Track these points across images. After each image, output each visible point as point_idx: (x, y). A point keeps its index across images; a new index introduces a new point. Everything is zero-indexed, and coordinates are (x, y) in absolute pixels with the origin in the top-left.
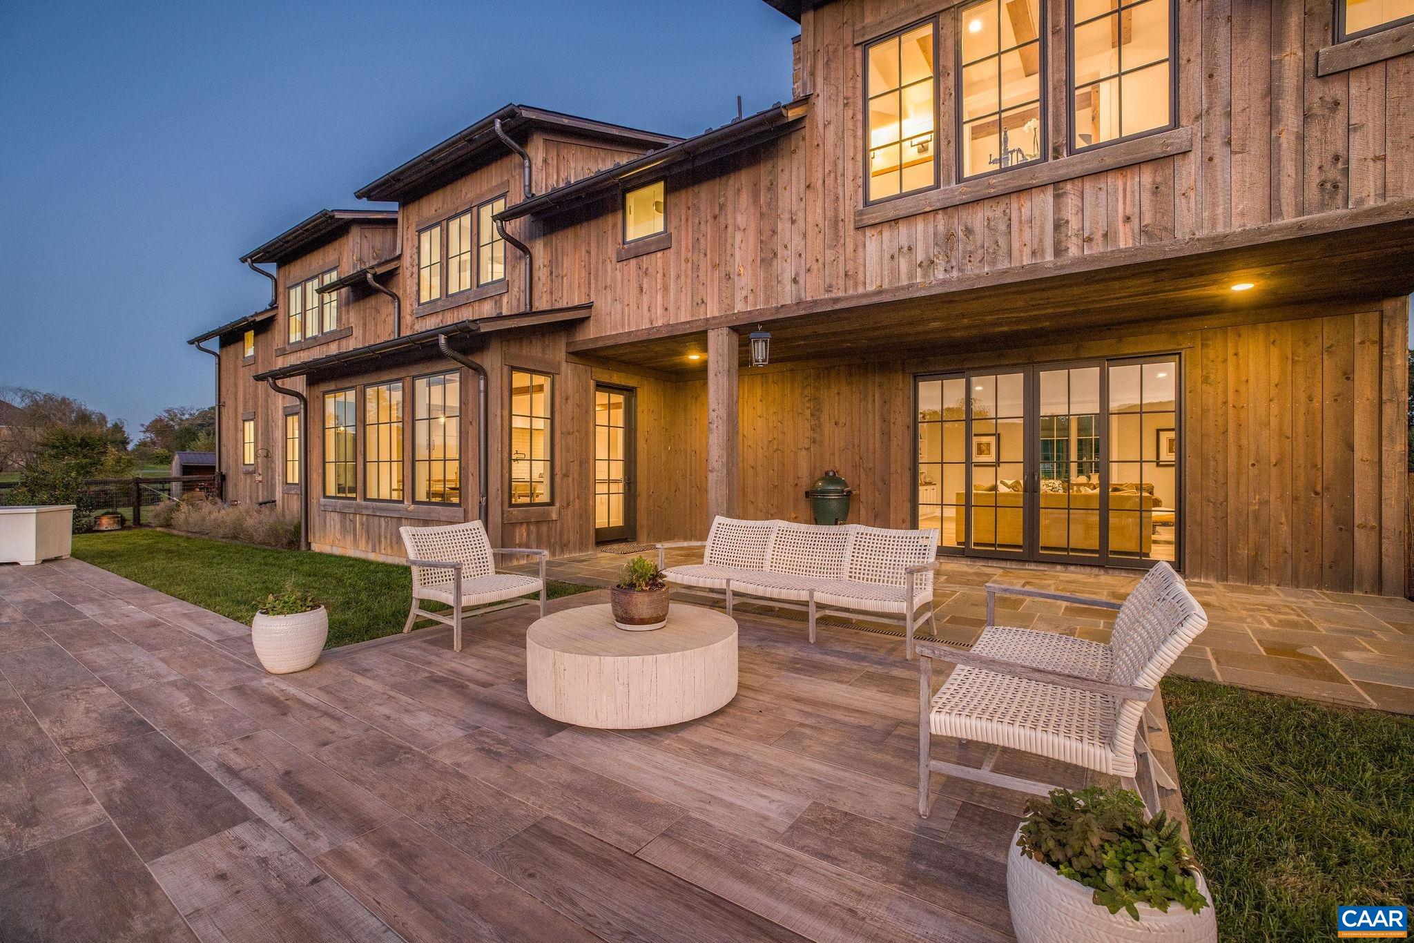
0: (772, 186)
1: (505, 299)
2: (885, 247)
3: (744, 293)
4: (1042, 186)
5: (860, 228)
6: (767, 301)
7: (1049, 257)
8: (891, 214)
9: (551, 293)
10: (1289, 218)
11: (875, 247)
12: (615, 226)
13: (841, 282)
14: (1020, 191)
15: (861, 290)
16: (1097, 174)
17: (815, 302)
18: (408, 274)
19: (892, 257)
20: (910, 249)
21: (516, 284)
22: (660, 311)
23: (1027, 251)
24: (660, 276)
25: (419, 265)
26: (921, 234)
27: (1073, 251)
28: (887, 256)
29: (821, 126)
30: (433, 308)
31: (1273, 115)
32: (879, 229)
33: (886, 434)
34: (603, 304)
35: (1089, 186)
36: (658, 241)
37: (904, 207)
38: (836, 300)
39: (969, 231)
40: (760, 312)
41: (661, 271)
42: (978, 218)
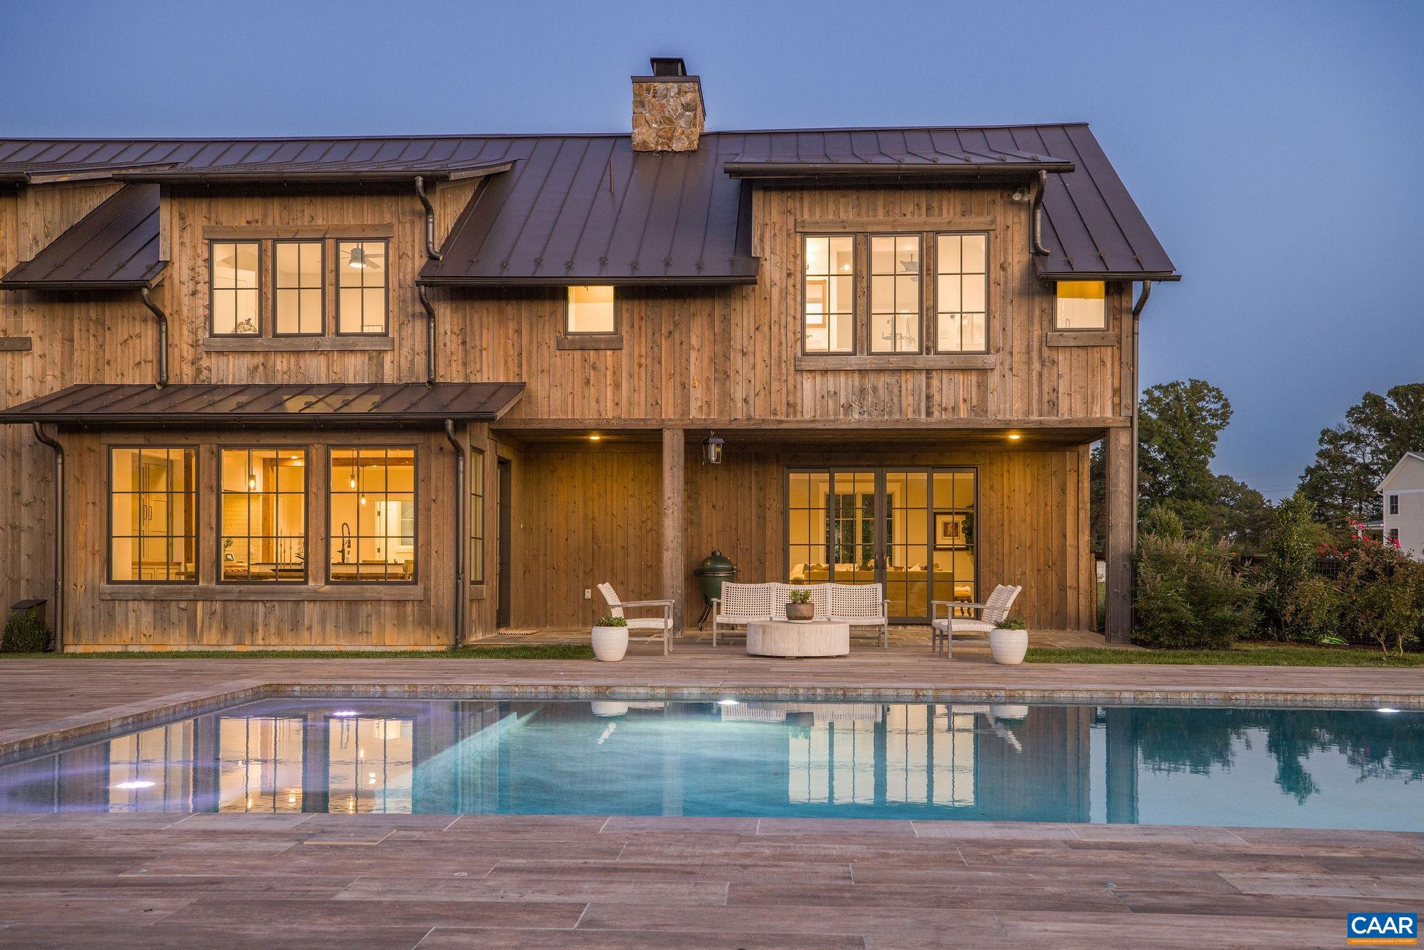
0: (726, 319)
1: (388, 358)
2: (817, 388)
3: (699, 404)
4: (920, 370)
5: (799, 371)
6: (721, 412)
7: (923, 416)
8: (822, 366)
9: (465, 364)
10: (1035, 417)
11: (809, 388)
12: (553, 313)
13: (784, 409)
14: (908, 370)
15: (799, 417)
16: (950, 370)
17: (763, 421)
18: (186, 289)
19: (823, 397)
20: (835, 393)
21: (407, 344)
22: (610, 405)
23: (910, 409)
24: (609, 373)
25: (210, 282)
26: (844, 386)
27: (936, 414)
28: (818, 396)
29: (768, 287)
30: (239, 343)
31: (1029, 363)
32: (813, 374)
33: (762, 518)
34: (539, 386)
35: (945, 376)
36: (606, 341)
37: (831, 363)
38: (781, 422)
39: (875, 389)
40: (714, 421)
41: (611, 368)
42: (882, 381)
